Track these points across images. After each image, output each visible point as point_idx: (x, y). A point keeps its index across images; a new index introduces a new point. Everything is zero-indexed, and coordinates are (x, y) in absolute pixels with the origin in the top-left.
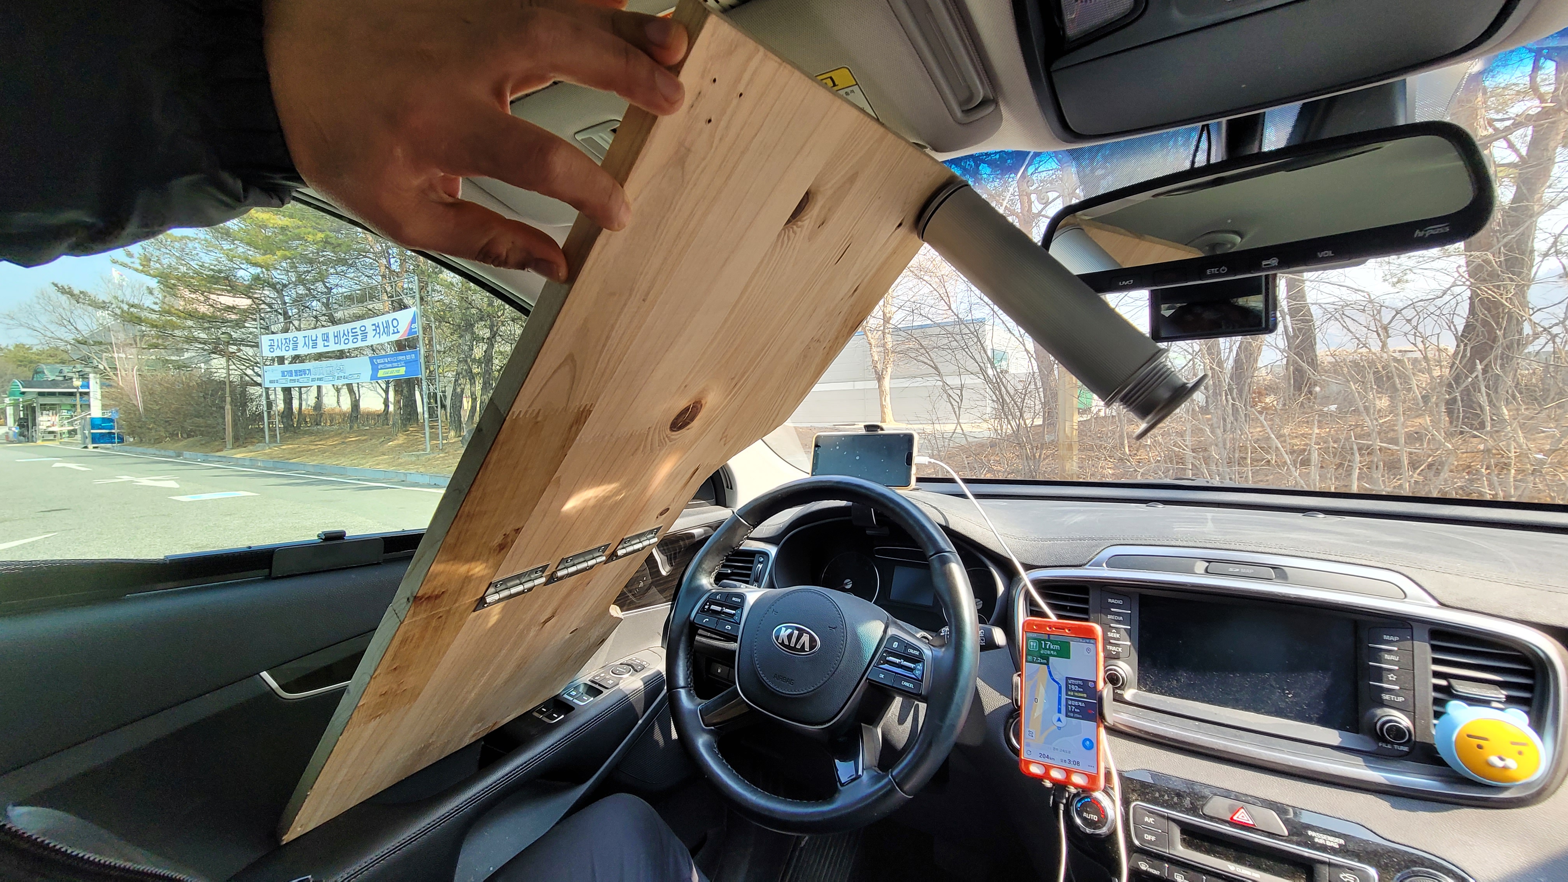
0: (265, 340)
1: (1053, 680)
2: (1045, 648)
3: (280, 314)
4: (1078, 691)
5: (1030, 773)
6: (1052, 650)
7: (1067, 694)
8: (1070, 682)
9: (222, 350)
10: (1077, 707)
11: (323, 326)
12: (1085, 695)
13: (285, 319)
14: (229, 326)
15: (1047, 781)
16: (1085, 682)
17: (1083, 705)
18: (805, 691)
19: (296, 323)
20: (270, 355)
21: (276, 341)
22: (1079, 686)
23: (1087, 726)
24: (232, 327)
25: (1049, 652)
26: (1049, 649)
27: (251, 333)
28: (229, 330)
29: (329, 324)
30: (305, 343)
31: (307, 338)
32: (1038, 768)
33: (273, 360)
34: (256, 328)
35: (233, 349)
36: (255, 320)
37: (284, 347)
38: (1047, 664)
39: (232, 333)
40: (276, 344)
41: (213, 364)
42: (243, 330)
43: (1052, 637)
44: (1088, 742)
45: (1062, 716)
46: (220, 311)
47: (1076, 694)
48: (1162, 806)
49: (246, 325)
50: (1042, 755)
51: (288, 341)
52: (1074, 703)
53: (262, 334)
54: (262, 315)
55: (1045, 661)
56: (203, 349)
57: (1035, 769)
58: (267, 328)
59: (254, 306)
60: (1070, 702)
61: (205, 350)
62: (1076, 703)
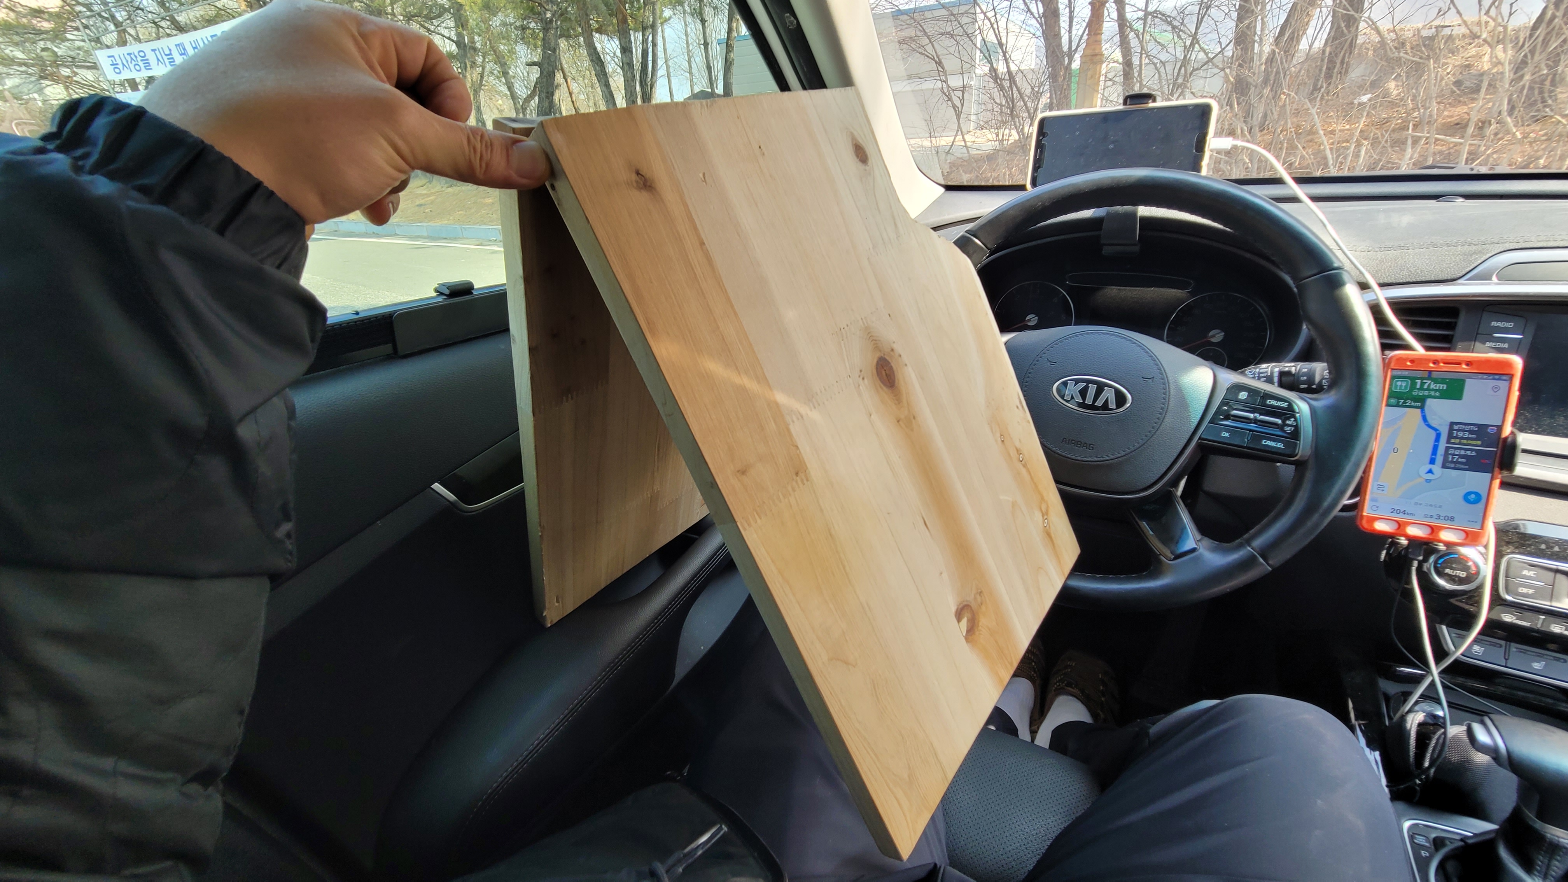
0: (102, 56)
1: (1429, 426)
2: (1421, 388)
3: (107, 19)
4: (1468, 439)
5: (1375, 530)
6: (1433, 390)
7: (1448, 442)
8: (1456, 427)
9: (52, 74)
10: (1461, 456)
11: (169, 35)
12: (1479, 443)
13: (116, 25)
14: (48, 39)
15: (1403, 538)
16: (1482, 428)
17: (1474, 454)
18: (1112, 457)
19: (132, 31)
20: (117, 78)
21: (117, 57)
22: (1471, 432)
23: (1476, 480)
24: (53, 41)
25: (1426, 393)
26: (1428, 389)
27: (79, 48)
28: (49, 45)
29: (175, 32)
30: (158, 60)
31: (157, 52)
32: (1387, 524)
33: (122, 84)
34: (83, 41)
35: (65, 72)
36: (77, 29)
37: (132, 66)
38: (1422, 408)
39: (56, 49)
40: (119, 61)
41: (48, 93)
42: (67, 44)
43: (1434, 375)
44: (1473, 496)
45: (1437, 468)
46: (25, 16)
47: (1465, 442)
48: (1549, 559)
49: (69, 36)
50: (1393, 511)
51: (133, 56)
52: (1457, 452)
53: (94, 49)
54: (84, 21)
55: (1419, 404)
56: (26, 72)
57: (1381, 526)
58: (97, 40)
59: (67, 8)
60: (1451, 451)
61: (31, 74)
62: (1463, 452)
